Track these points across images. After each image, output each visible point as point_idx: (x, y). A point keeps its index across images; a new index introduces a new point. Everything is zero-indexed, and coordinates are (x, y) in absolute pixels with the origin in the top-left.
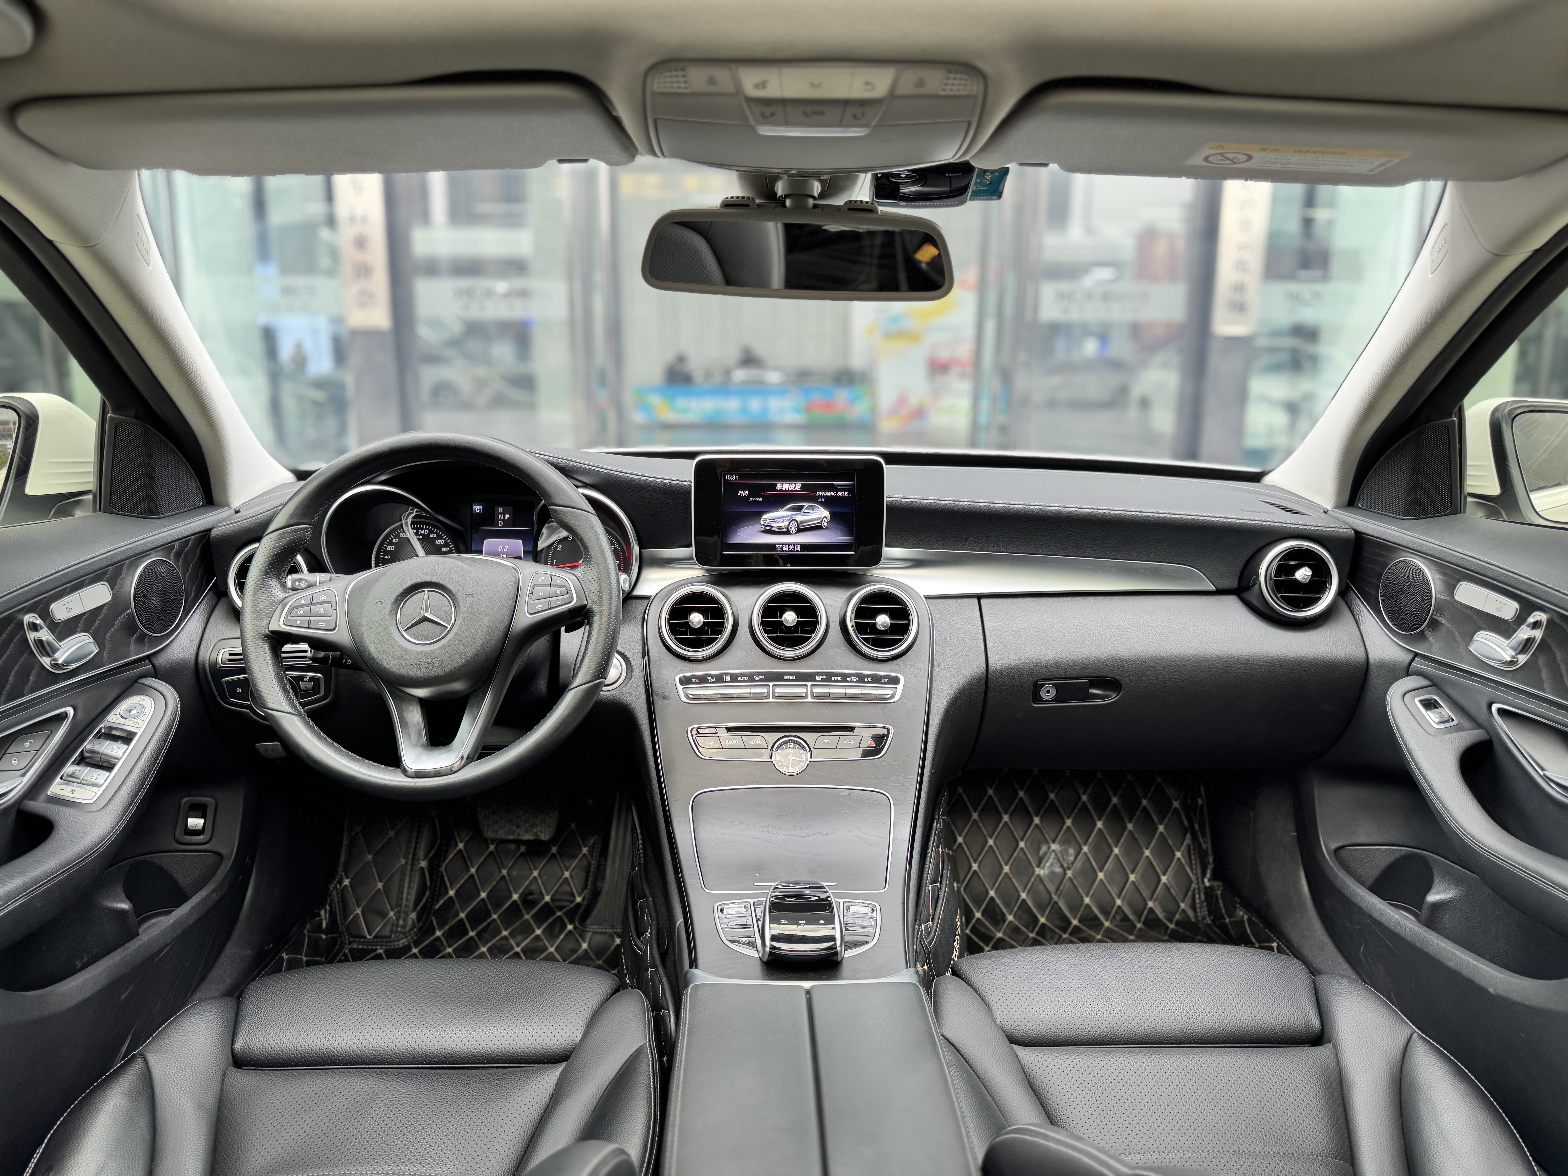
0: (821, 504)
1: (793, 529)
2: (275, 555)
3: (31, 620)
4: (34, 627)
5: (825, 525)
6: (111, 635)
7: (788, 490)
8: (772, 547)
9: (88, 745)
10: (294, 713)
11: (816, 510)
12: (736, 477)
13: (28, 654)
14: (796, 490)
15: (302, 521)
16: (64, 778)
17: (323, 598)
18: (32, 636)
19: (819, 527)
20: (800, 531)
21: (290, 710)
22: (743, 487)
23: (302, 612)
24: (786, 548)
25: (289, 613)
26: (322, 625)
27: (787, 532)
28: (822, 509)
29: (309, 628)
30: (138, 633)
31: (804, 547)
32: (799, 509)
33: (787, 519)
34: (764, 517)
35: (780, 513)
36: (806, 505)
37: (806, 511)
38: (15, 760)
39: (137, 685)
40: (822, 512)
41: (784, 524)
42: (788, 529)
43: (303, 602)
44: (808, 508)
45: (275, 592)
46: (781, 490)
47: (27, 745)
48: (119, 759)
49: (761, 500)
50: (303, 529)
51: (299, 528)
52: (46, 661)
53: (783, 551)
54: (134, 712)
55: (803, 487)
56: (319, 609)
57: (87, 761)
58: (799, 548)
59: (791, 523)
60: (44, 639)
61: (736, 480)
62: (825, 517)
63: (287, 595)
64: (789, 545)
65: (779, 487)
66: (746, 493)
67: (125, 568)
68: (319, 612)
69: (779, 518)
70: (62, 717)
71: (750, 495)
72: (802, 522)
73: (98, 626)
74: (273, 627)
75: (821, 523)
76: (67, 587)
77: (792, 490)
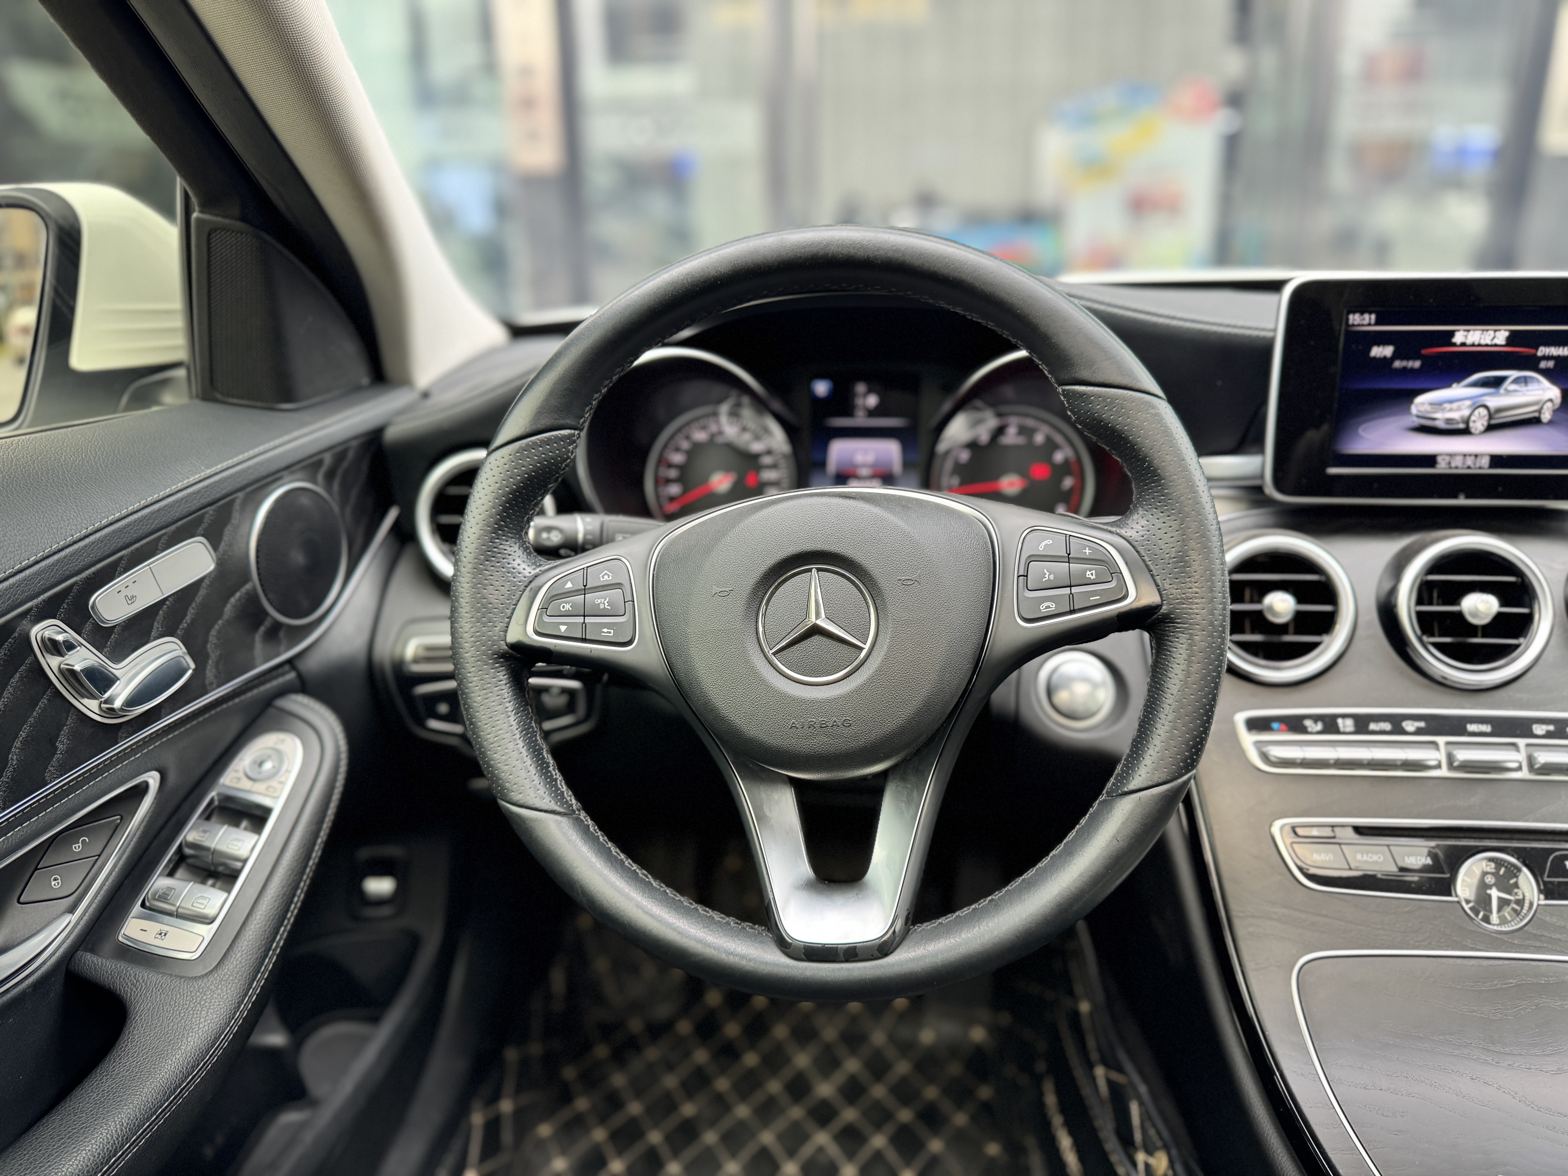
0: (1546, 373)
1: (1479, 423)
2: (513, 492)
3: (47, 634)
4: (54, 647)
5: (1546, 416)
6: (219, 632)
7: (1479, 345)
8: (1430, 460)
9: (191, 834)
10: (562, 810)
11: (1532, 386)
12: (1370, 319)
13: (49, 700)
14: (1496, 345)
15: (562, 422)
16: (147, 904)
17: (606, 578)
18: (52, 663)
19: (1534, 421)
20: (1491, 428)
21: (553, 806)
22: (1382, 339)
23: (568, 607)
24: (1458, 462)
25: (544, 608)
26: (607, 633)
27: (1466, 431)
28: (1545, 382)
29: (584, 640)
30: (268, 623)
31: (1497, 460)
32: (1497, 383)
33: (1468, 403)
34: (1420, 399)
35: (1457, 391)
36: (1513, 374)
37: (1513, 387)
38: (55, 879)
39: (271, 711)
40: (1544, 390)
41: (1457, 414)
42: (1467, 421)
43: (569, 585)
44: (1516, 381)
45: (515, 564)
46: (1463, 344)
47: (77, 847)
48: (245, 861)
49: (1417, 364)
50: (563, 438)
51: (556, 437)
52: (90, 707)
53: (1450, 468)
54: (268, 766)
55: (1513, 340)
56: (601, 600)
57: (190, 861)
58: (1485, 462)
59: (1476, 412)
60: (78, 668)
61: (1369, 325)
62: (1551, 400)
63: (537, 570)
64: (1465, 455)
65: (1458, 338)
66: (1387, 351)
67: (237, 506)
68: (602, 606)
69: (1451, 401)
70: (141, 790)
71: (1396, 356)
72: (1499, 410)
73: (193, 621)
74: (513, 636)
75: (1539, 411)
76: (121, 558)
77: (1487, 345)
